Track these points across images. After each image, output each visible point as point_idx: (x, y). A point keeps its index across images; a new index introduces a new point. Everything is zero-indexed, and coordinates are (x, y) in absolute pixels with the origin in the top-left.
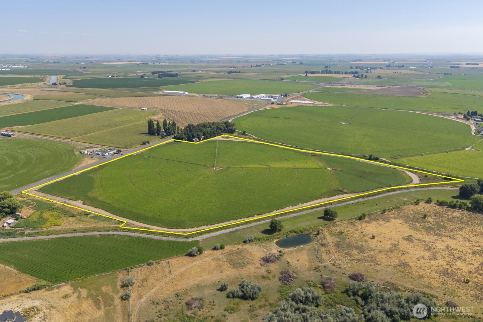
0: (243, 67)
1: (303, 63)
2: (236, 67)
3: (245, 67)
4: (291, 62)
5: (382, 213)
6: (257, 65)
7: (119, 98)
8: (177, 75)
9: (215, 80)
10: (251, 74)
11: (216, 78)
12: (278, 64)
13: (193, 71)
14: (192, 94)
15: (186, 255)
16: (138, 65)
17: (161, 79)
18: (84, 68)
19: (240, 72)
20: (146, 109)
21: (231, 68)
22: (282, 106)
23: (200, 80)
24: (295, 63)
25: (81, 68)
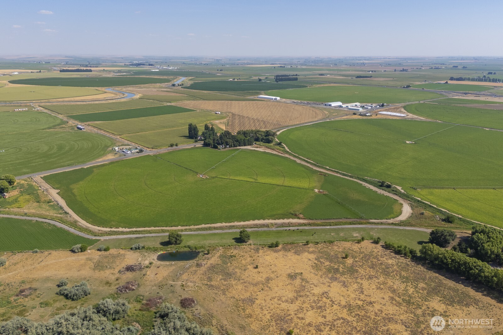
0: (385, 71)
1: (466, 67)
2: (375, 72)
3: (387, 71)
4: (452, 66)
5: (304, 245)
6: (403, 69)
7: (210, 101)
8: (296, 79)
9: (332, 85)
10: (382, 79)
11: (335, 83)
12: (432, 68)
13: (321, 75)
14: (284, 100)
15: (70, 251)
16: (274, 68)
17: (277, 83)
18: (220, 70)
19: (371, 77)
20: (220, 113)
21: (369, 72)
22: (364, 118)
23: (314, 85)
24: (457, 67)
25: (218, 70)
